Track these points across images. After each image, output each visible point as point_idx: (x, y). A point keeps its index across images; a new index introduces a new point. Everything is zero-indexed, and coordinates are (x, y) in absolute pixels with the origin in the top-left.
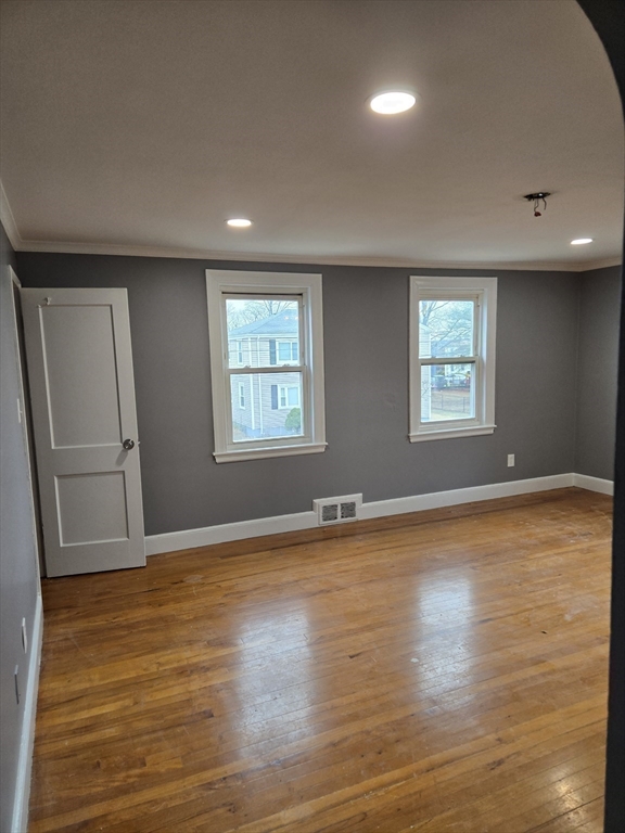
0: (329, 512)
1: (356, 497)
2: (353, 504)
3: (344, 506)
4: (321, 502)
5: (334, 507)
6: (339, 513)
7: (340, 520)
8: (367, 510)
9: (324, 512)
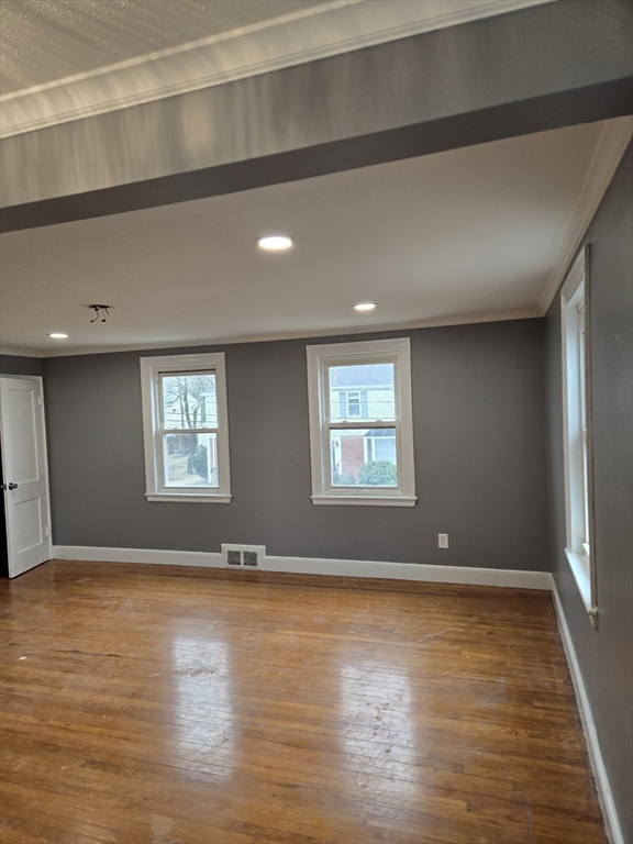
0: (233, 557)
1: (260, 549)
2: (255, 554)
3: (246, 554)
4: (227, 547)
5: (238, 553)
6: (242, 561)
7: (242, 566)
8: (268, 562)
9: (229, 557)
